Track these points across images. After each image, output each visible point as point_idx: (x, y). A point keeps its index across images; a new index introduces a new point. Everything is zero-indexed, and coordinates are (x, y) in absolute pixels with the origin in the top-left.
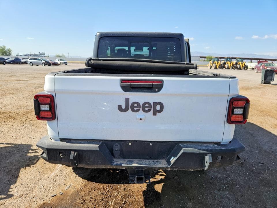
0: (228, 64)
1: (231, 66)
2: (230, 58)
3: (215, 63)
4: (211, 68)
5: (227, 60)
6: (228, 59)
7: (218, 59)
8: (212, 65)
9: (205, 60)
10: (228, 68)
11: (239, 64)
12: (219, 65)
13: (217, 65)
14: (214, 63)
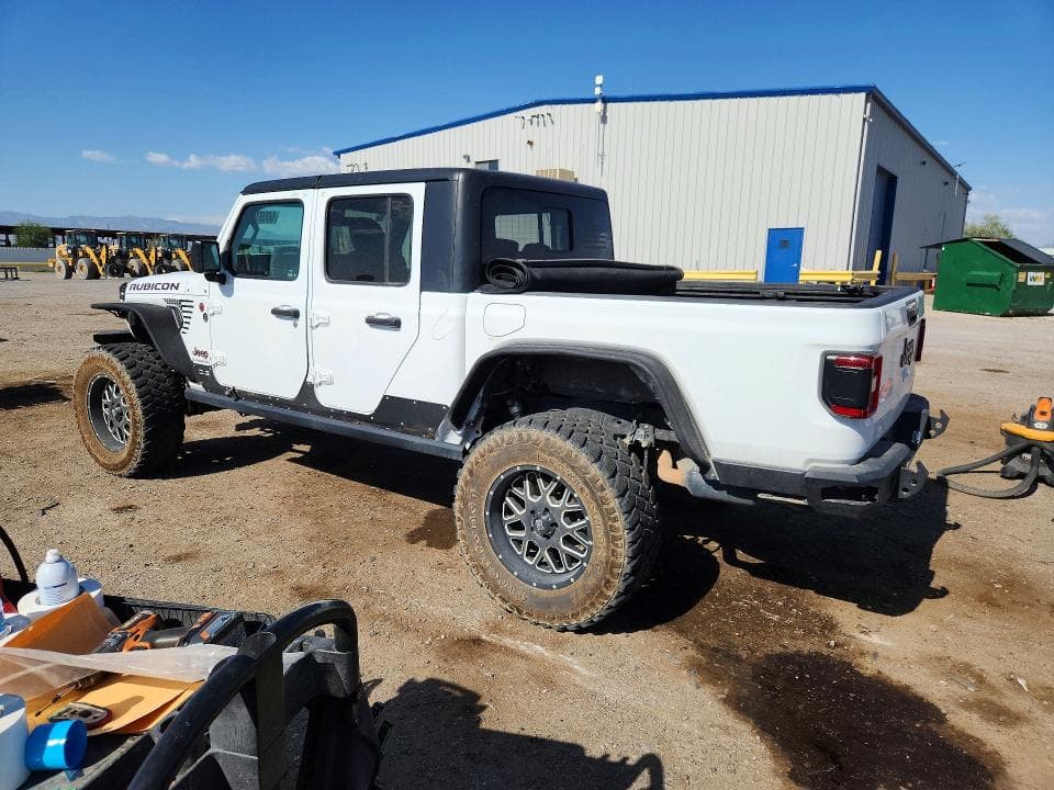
0: (136, 256)
1: (150, 264)
2: (137, 235)
3: (86, 255)
4: (68, 276)
5: (130, 245)
6: (134, 240)
7: (93, 237)
8: (75, 262)
9: (8, 244)
10: (144, 273)
11: (178, 257)
12: (104, 262)
13: (95, 261)
14: (81, 254)
